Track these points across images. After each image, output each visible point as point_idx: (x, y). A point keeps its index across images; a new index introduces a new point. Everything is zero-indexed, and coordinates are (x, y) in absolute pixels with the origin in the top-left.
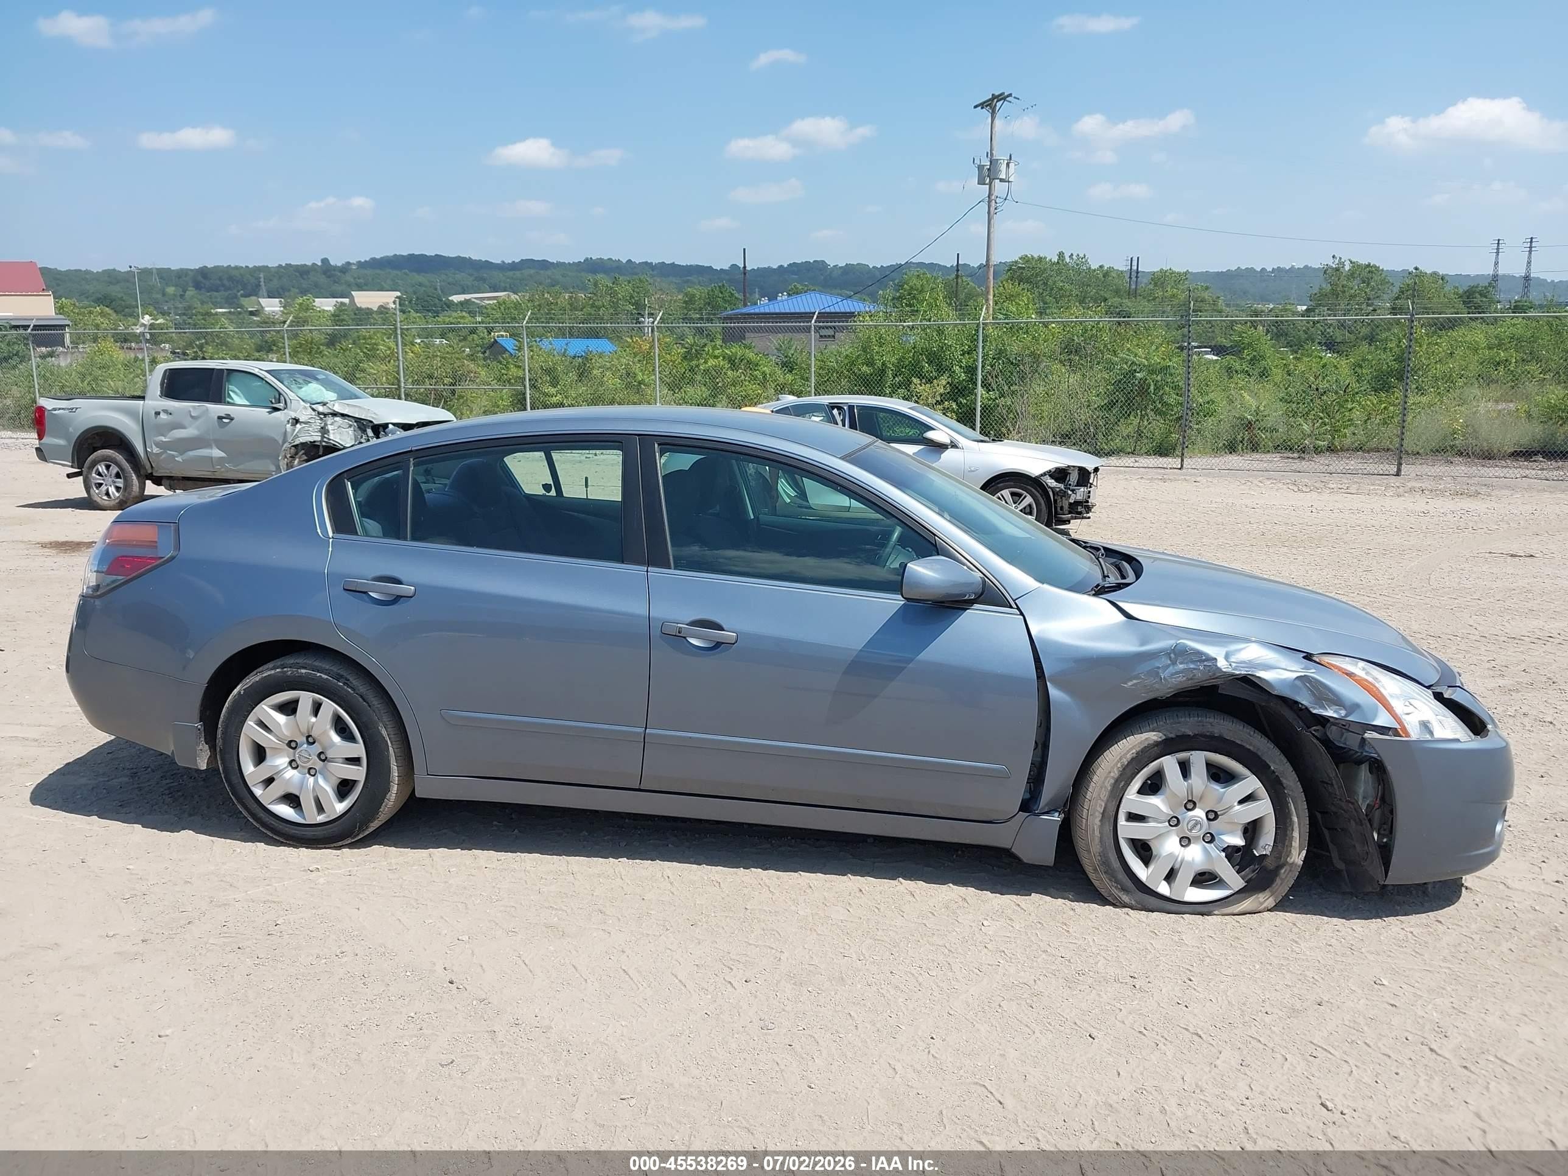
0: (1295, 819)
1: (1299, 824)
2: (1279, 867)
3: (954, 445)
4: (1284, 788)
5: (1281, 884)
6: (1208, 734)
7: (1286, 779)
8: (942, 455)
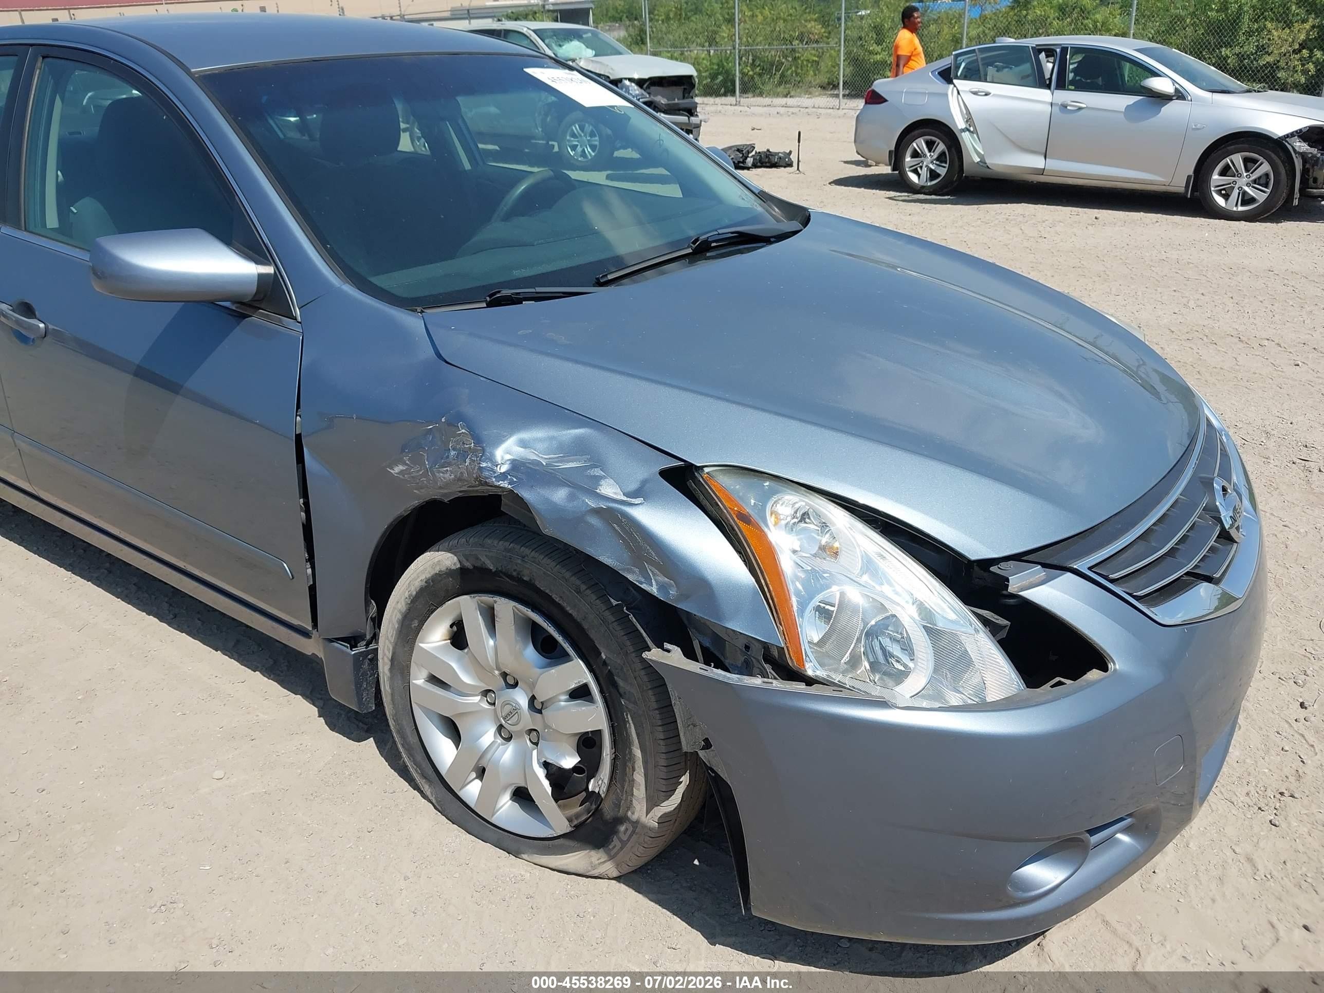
0: (638, 753)
1: (645, 762)
2: (619, 820)
3: (1180, 95)
4: (621, 695)
5: (622, 848)
6: (515, 574)
7: (625, 680)
8: (1163, 109)
